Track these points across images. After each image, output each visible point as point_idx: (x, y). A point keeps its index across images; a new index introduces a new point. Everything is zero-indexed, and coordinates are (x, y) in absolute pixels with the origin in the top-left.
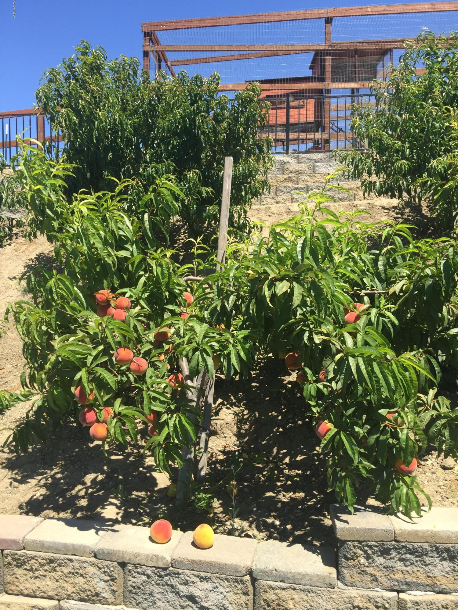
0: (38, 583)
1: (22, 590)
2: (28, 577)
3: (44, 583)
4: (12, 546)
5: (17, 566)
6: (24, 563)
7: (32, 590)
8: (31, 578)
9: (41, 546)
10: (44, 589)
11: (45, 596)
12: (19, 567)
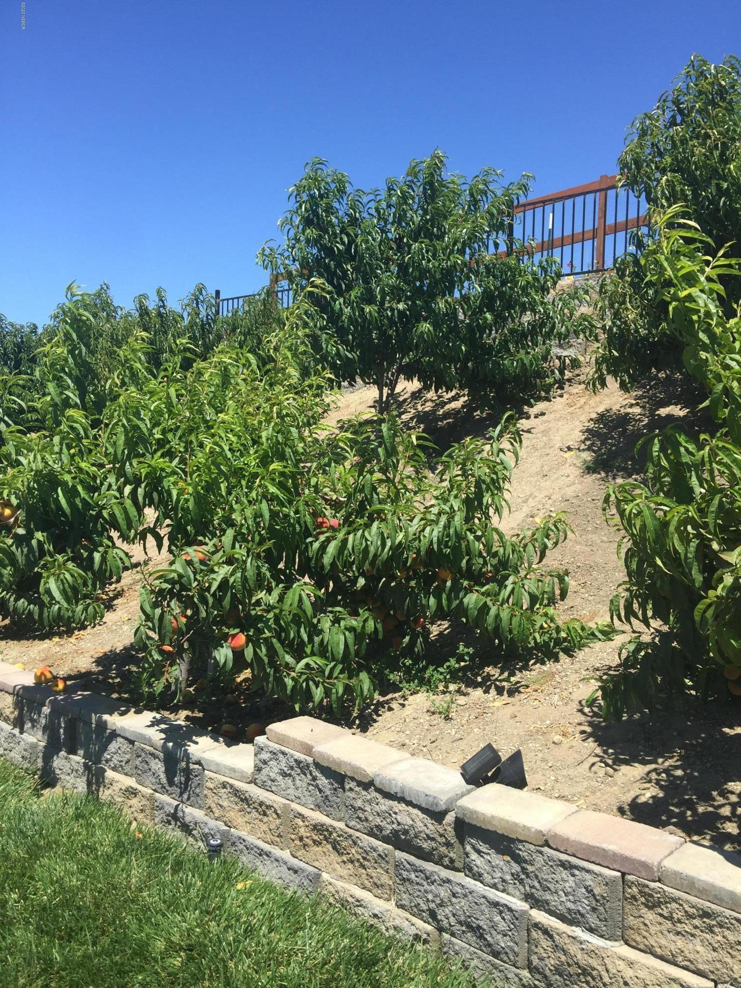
0: (680, 942)
1: (652, 946)
2: (663, 928)
3: (691, 946)
4: (639, 872)
5: (647, 906)
6: (658, 904)
7: (671, 951)
8: (669, 932)
9: (690, 885)
10: (691, 956)
11: (692, 967)
12: (650, 908)
